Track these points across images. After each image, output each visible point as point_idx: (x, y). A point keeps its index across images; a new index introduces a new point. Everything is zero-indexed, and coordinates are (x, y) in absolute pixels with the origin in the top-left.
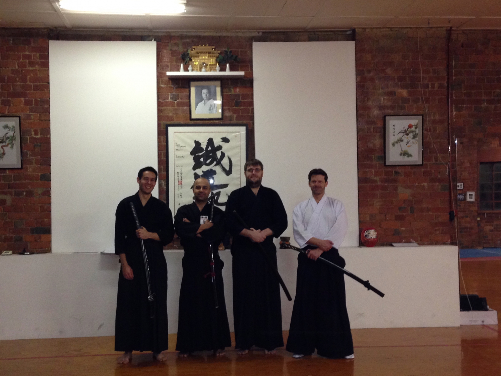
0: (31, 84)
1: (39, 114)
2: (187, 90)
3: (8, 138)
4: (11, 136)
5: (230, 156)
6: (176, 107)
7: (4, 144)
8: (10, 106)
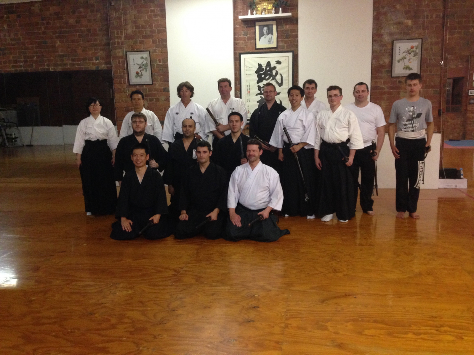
0: (156, 29)
1: (161, 49)
2: (253, 28)
3: (144, 65)
4: (145, 64)
5: (281, 74)
6: (246, 41)
7: (141, 69)
8: (144, 44)
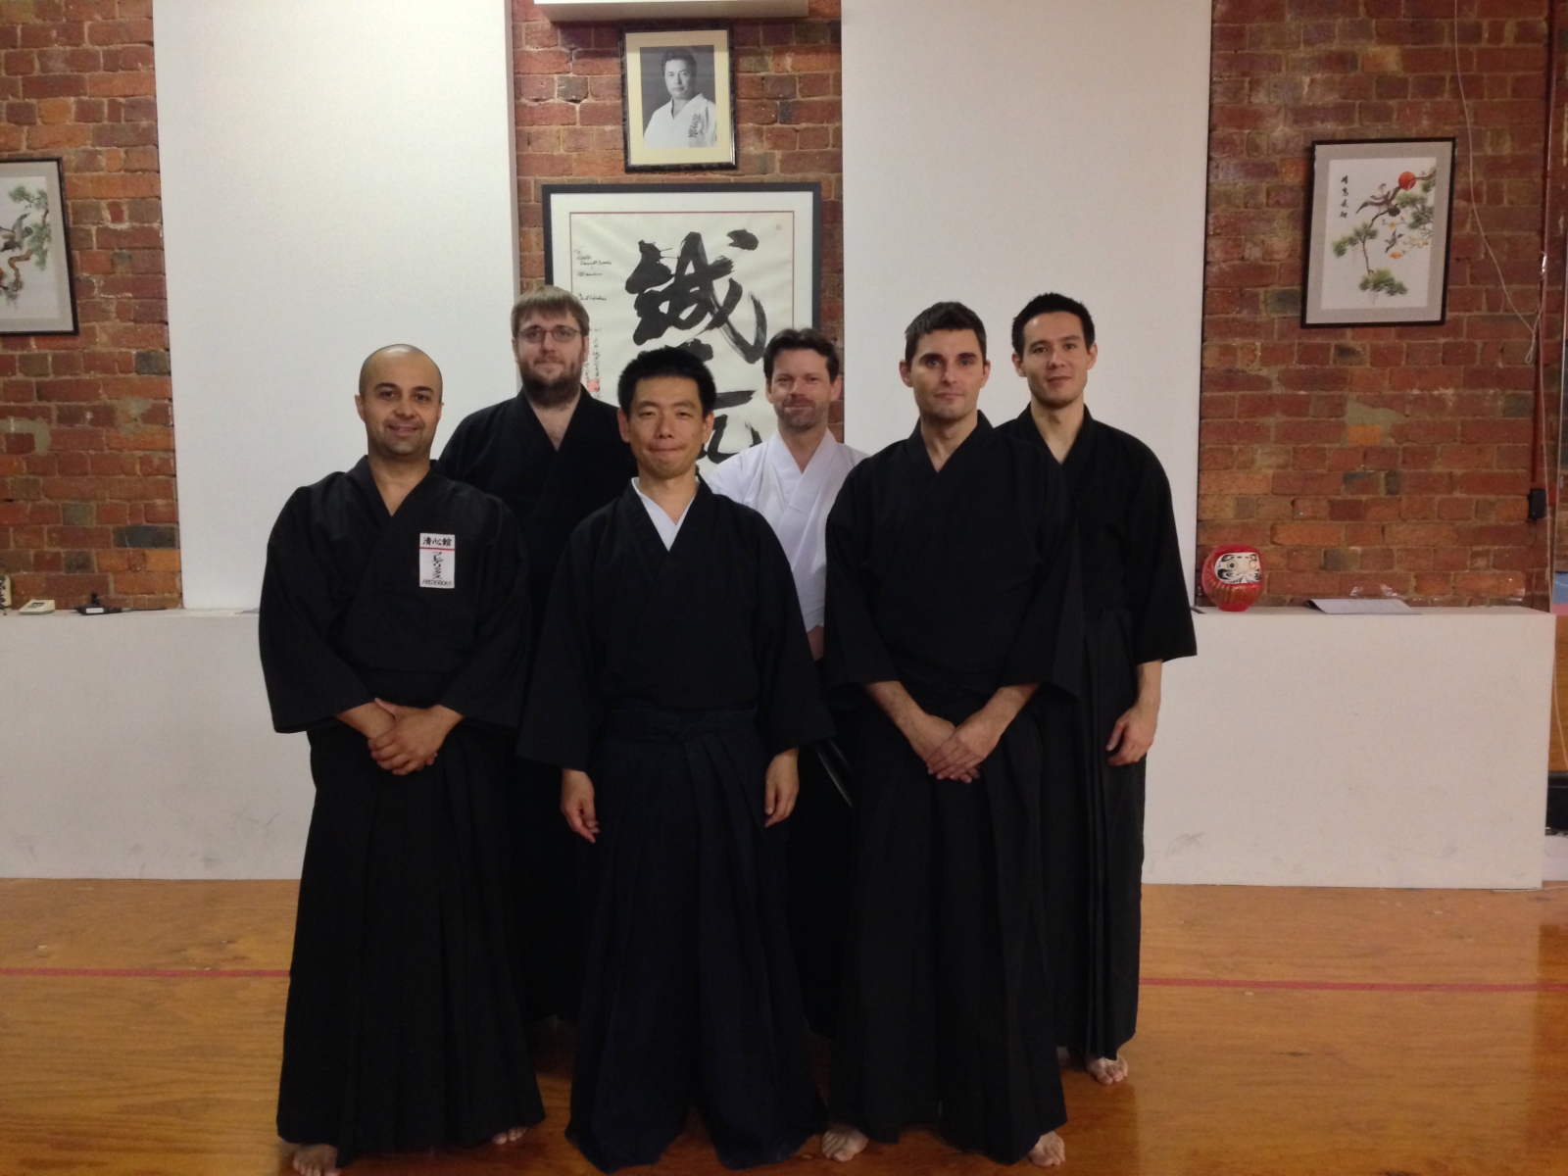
0: (97, 48)
1: (122, 151)
3: (28, 231)
4: (36, 226)
5: (757, 298)
6: (578, 126)
7: (17, 252)
8: (32, 124)
